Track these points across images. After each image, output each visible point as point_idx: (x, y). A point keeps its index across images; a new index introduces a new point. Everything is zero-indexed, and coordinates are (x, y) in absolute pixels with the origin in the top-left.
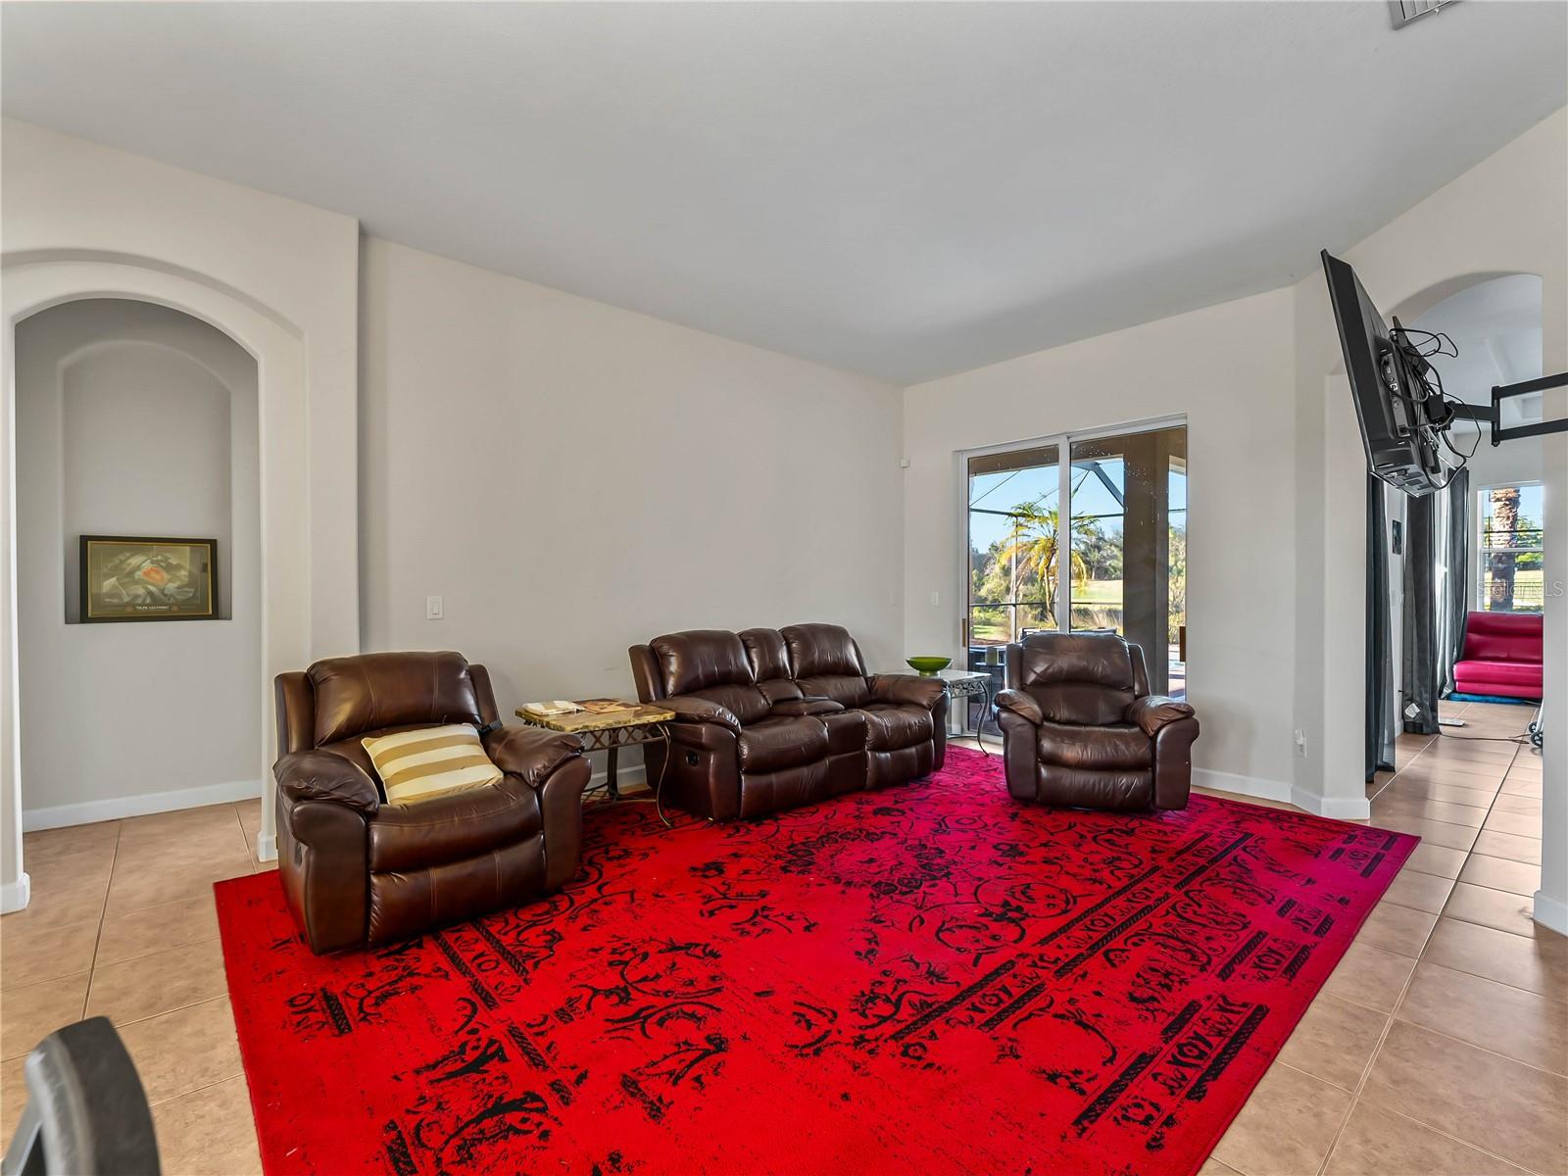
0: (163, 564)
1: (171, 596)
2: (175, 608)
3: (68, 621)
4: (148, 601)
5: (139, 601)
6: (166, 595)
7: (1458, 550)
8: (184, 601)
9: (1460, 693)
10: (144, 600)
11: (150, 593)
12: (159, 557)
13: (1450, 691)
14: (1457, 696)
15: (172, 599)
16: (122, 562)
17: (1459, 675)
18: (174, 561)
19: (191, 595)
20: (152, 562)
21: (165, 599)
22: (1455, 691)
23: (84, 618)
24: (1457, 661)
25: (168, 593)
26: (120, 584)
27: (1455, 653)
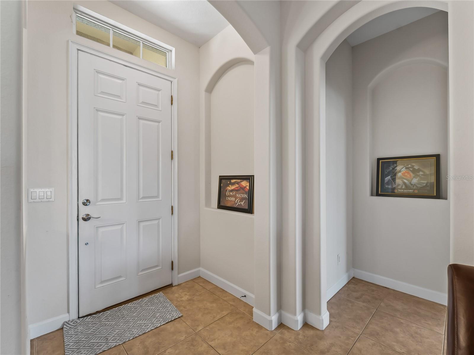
0: (411, 169)
1: (415, 185)
2: (416, 192)
3: (372, 195)
4: (404, 187)
5: (400, 187)
6: (412, 185)
8: (421, 187)
10: (402, 187)
11: (405, 183)
12: (409, 166)
15: (415, 186)
16: (393, 169)
18: (416, 167)
19: (425, 185)
20: (406, 168)
21: (412, 187)
23: (378, 195)
25: (413, 184)
26: (392, 179)
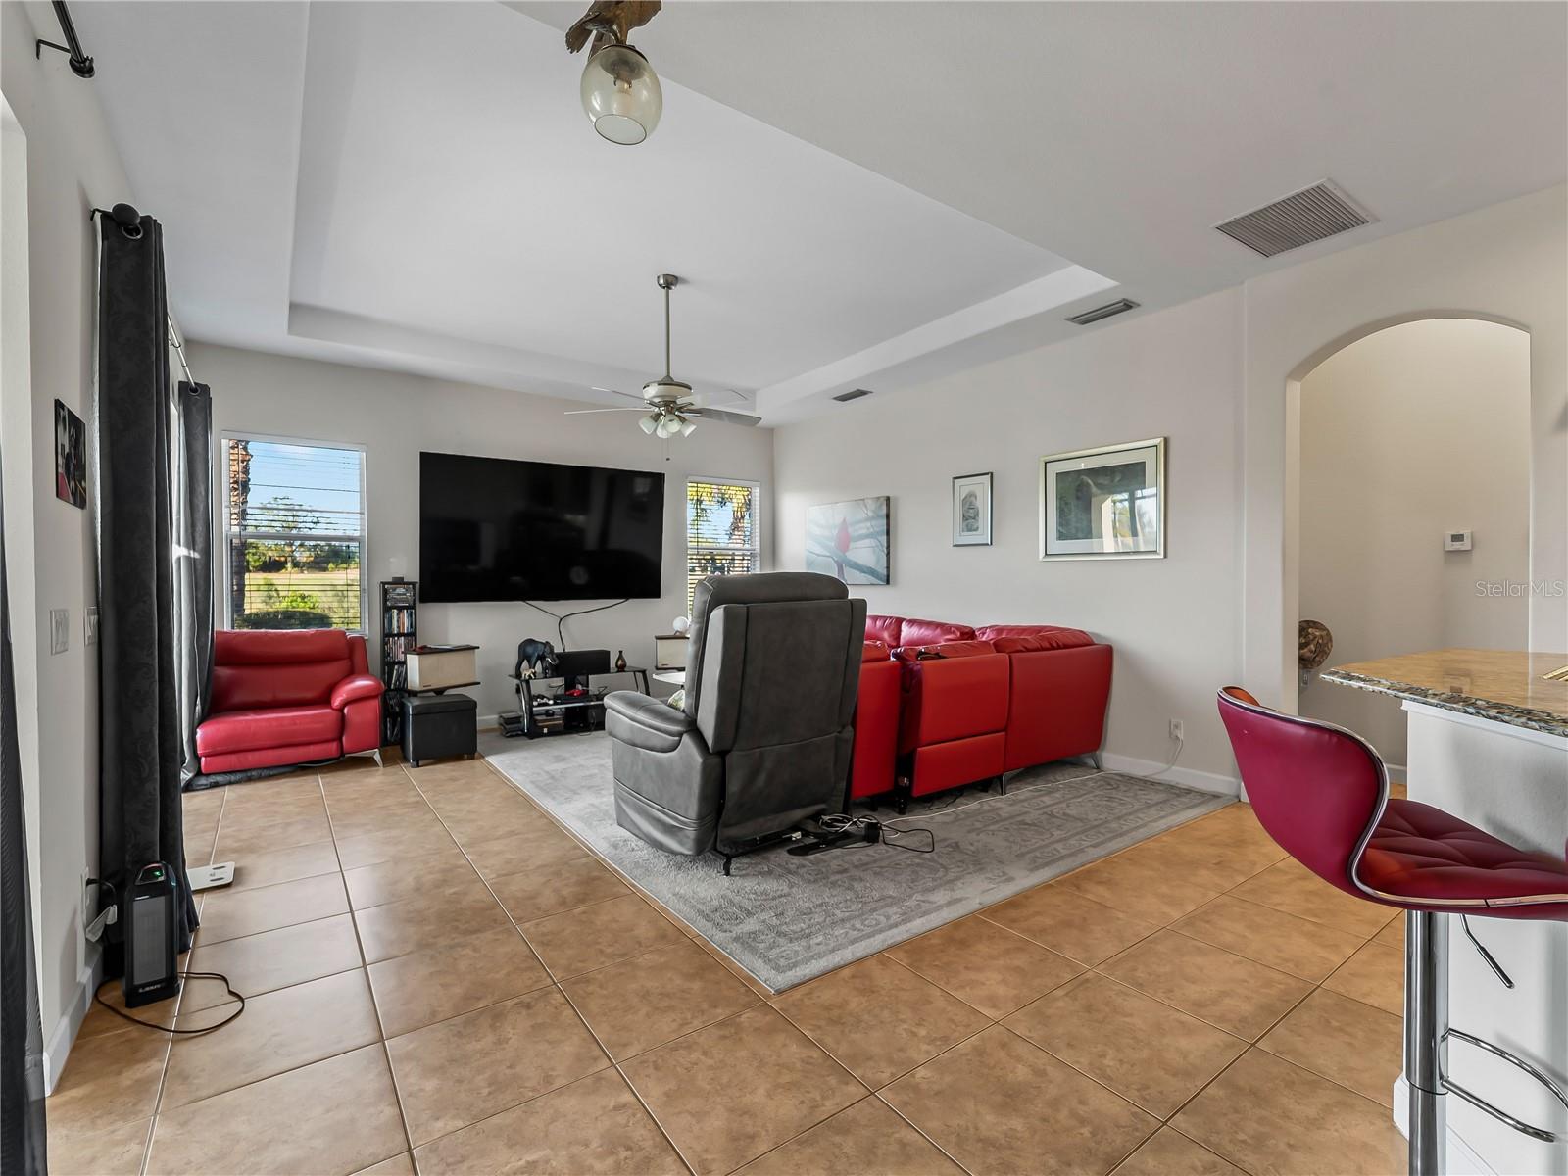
7: (200, 528)
9: (208, 775)
13: (191, 775)
14: (203, 781)
17: (206, 746)
22: (199, 774)
24: (203, 720)
27: (198, 708)
